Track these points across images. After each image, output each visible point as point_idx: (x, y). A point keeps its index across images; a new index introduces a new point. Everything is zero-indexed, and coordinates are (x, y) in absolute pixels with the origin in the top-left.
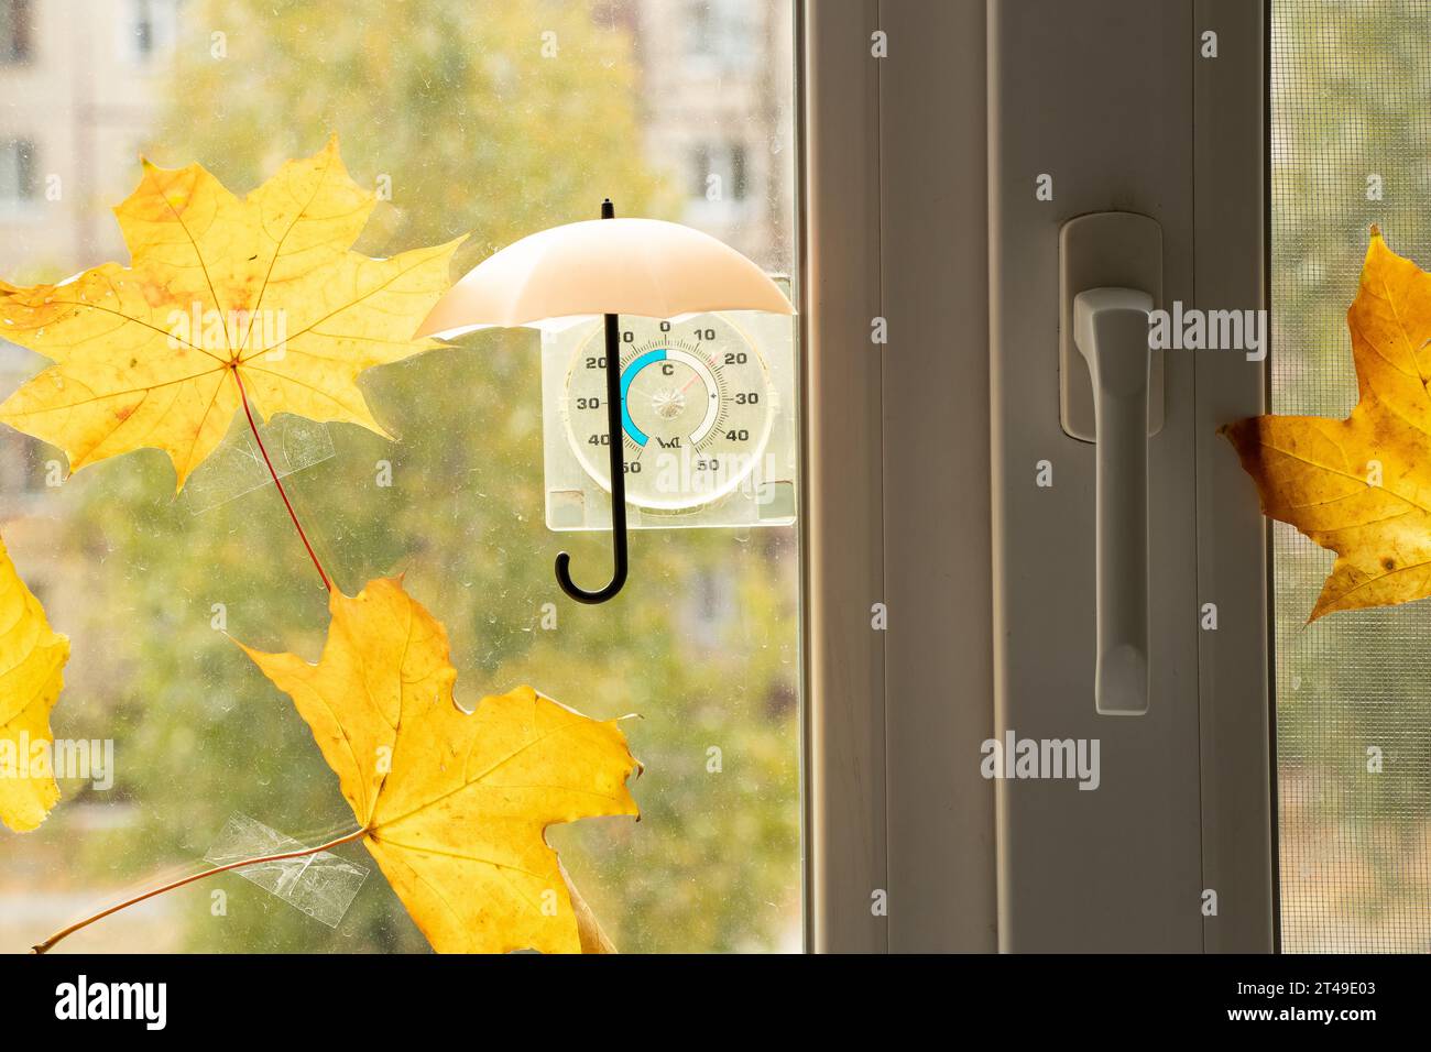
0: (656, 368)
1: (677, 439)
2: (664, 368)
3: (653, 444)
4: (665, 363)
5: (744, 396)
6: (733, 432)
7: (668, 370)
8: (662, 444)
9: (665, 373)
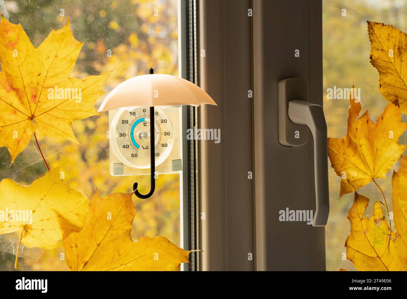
0: (142, 123)
1: (148, 146)
2: (144, 124)
3: (141, 148)
4: (144, 122)
5: (166, 133)
6: (163, 144)
7: (145, 124)
8: (143, 148)
9: (144, 125)
